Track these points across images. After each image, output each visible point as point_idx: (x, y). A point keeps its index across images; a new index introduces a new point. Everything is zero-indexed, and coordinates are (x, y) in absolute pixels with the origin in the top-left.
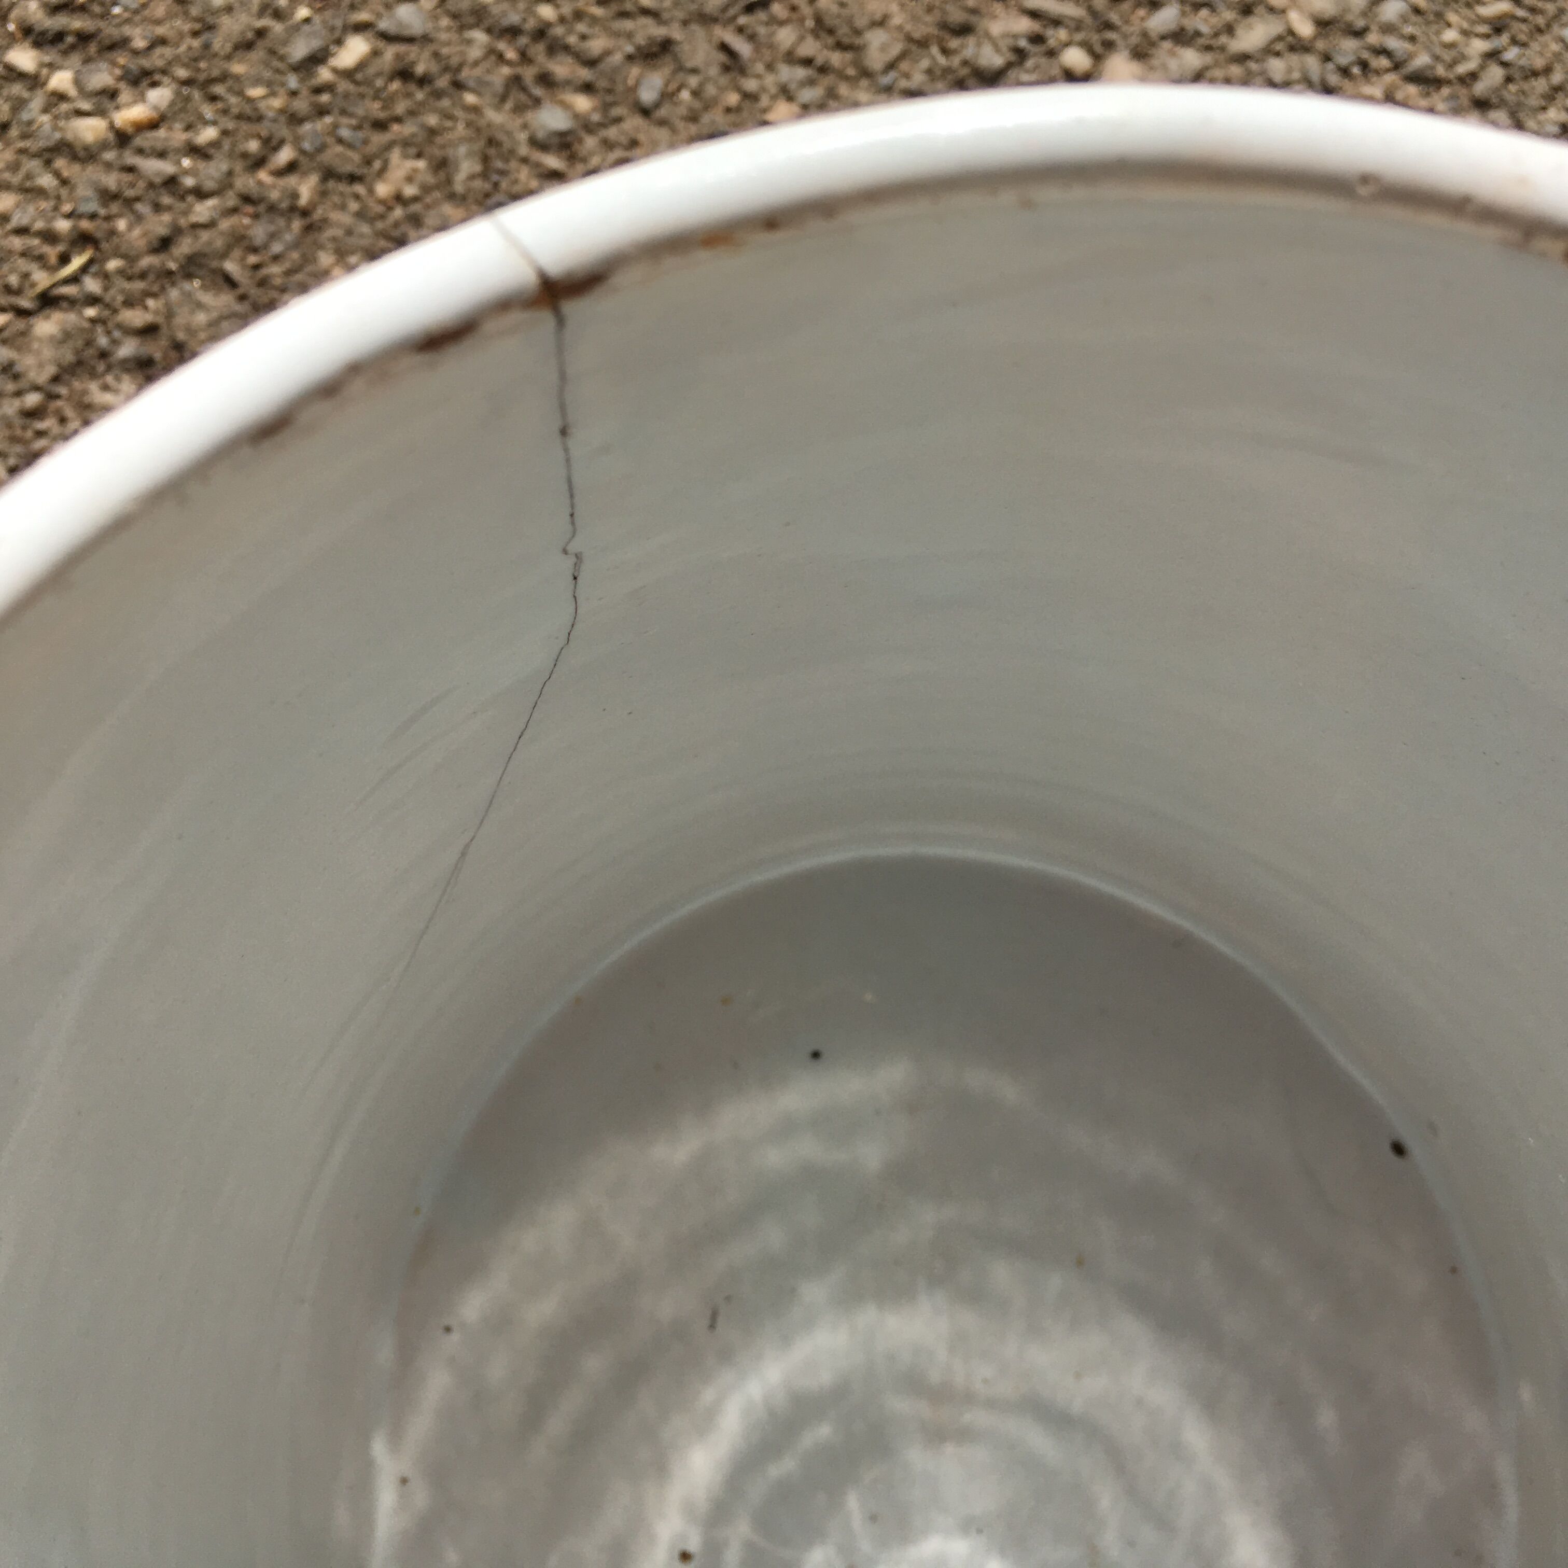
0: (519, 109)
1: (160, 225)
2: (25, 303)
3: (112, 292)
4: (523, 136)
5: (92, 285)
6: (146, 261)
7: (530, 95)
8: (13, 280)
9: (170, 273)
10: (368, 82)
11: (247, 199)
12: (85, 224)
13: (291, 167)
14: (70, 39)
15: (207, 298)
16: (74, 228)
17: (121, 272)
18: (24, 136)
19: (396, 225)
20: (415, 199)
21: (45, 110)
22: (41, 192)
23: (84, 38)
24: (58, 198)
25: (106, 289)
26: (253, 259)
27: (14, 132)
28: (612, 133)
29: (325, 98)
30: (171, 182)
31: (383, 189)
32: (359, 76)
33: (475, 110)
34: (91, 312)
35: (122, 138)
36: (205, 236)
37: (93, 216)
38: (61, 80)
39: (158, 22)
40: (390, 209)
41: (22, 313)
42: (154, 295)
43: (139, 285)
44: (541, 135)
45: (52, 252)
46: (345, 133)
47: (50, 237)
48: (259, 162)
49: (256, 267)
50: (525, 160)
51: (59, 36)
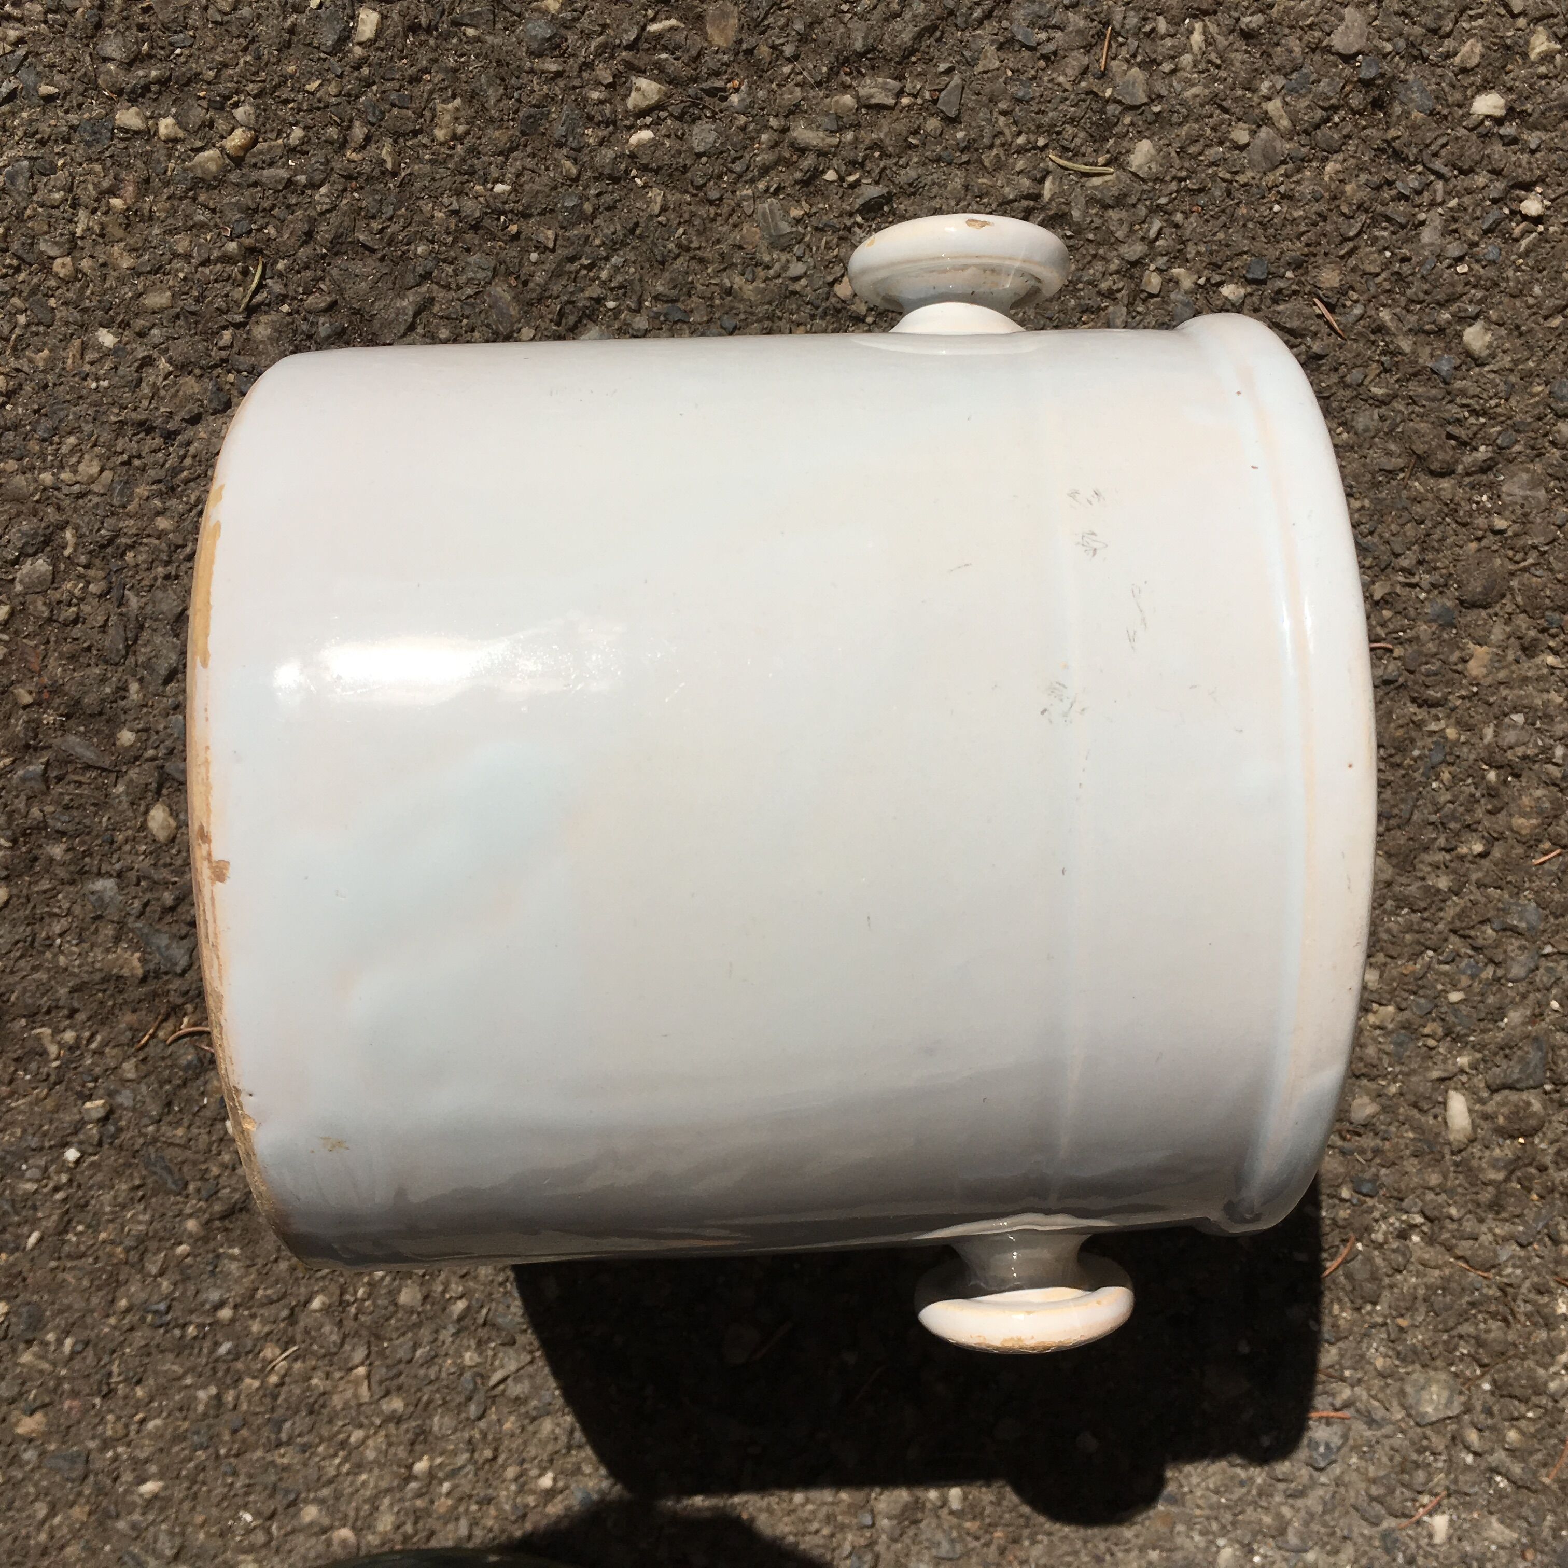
0: (510, 27)
1: (297, 221)
2: (239, 318)
3: (292, 287)
4: (522, 52)
5: (276, 286)
6: (303, 253)
7: (514, 13)
8: (220, 303)
9: (324, 256)
10: (390, 45)
11: (349, 178)
12: (247, 241)
13: (368, 139)
14: (154, 88)
15: (358, 268)
16: (240, 245)
17: (289, 269)
18: (167, 184)
19: (464, 160)
20: (467, 133)
21: (169, 157)
22: (202, 225)
23: (163, 82)
24: (216, 226)
25: (286, 285)
26: (376, 225)
27: (156, 182)
28: (584, 23)
29: (365, 71)
30: (290, 183)
31: (440, 134)
32: (382, 43)
33: (478, 39)
34: (285, 308)
35: (238, 161)
36: (333, 218)
37: (249, 232)
38: (166, 126)
39: (213, 49)
40: (453, 148)
41: (237, 326)
42: (322, 279)
43: (308, 274)
44: (534, 46)
45: (236, 270)
46: (393, 96)
47: (227, 259)
48: (343, 144)
49: (381, 231)
50: (532, 71)
51: (146, 88)
